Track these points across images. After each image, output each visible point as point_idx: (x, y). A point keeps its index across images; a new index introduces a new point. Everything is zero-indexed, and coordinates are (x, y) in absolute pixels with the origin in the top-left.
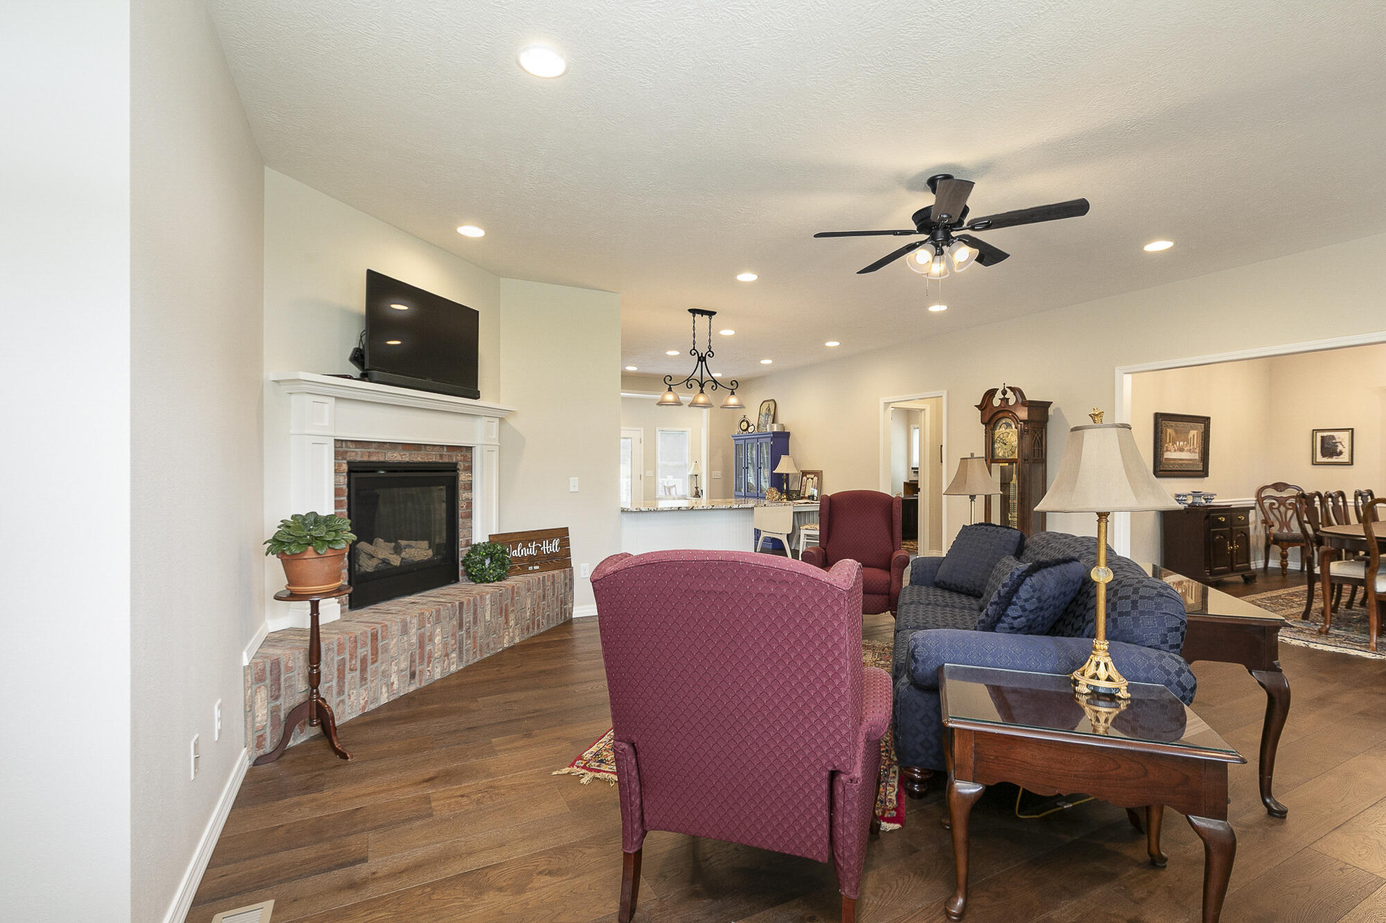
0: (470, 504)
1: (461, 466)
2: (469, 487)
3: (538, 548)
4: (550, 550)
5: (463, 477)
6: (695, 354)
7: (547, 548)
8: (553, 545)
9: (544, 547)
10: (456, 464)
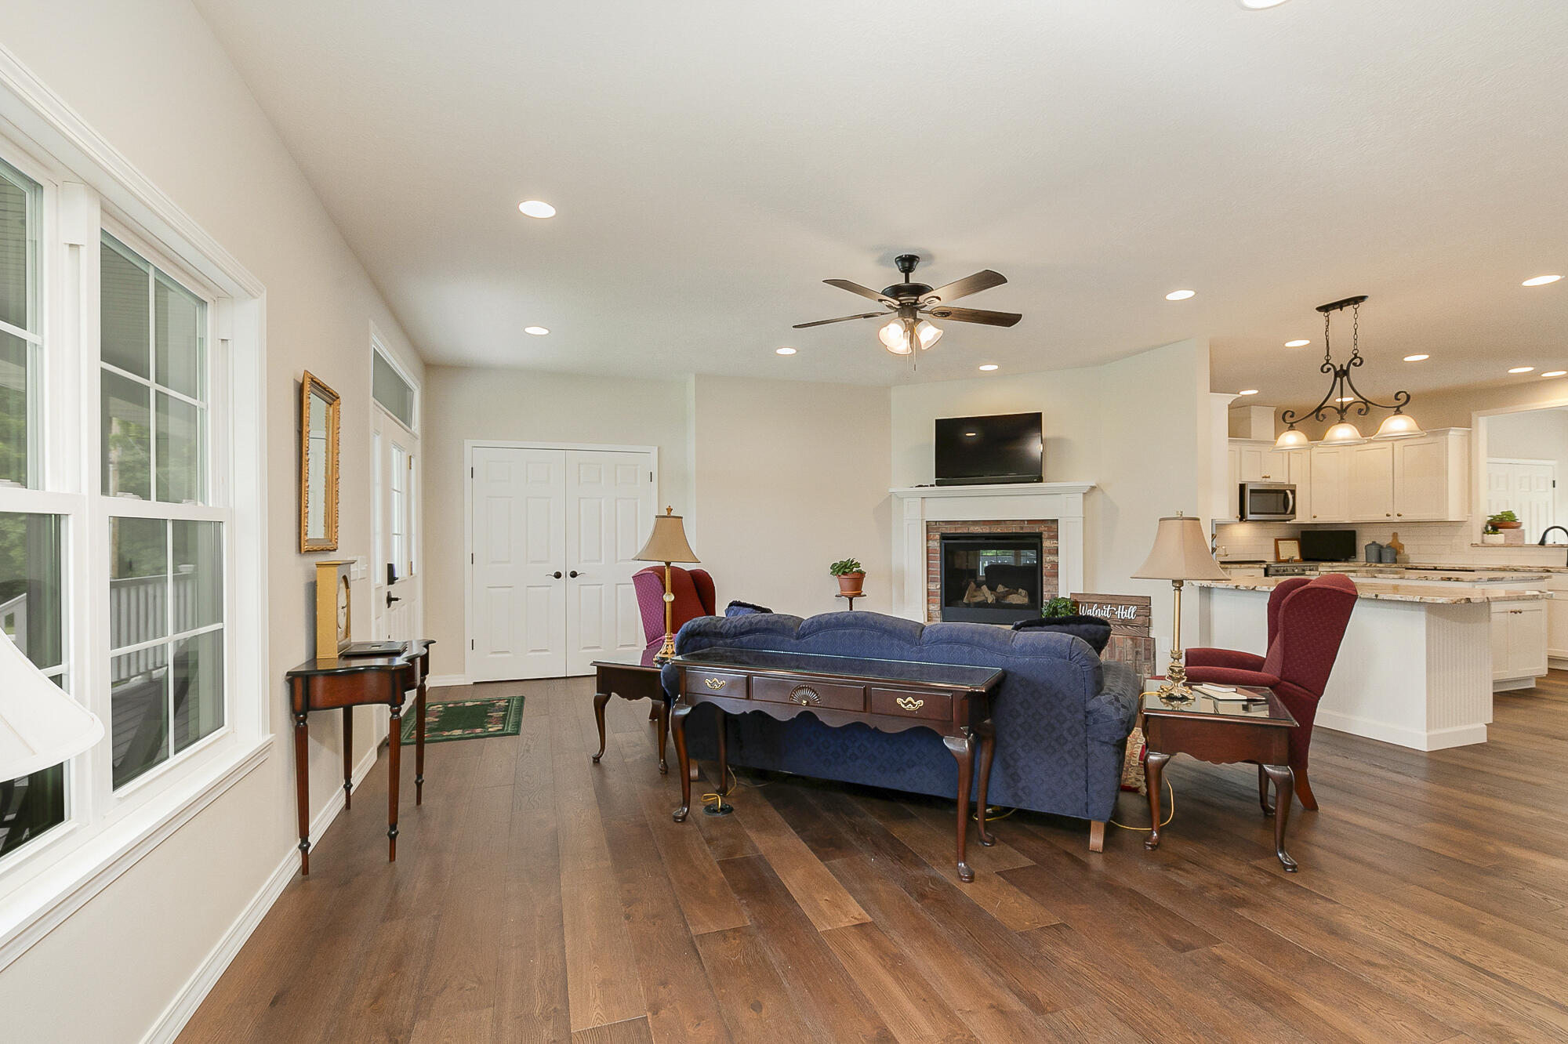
0: (1055, 565)
1: (1045, 535)
2: (1056, 552)
3: (1112, 612)
4: (1125, 616)
5: (1047, 544)
6: (1329, 370)
7: (1122, 613)
8: (1129, 611)
9: (1119, 612)
10: (1041, 533)
